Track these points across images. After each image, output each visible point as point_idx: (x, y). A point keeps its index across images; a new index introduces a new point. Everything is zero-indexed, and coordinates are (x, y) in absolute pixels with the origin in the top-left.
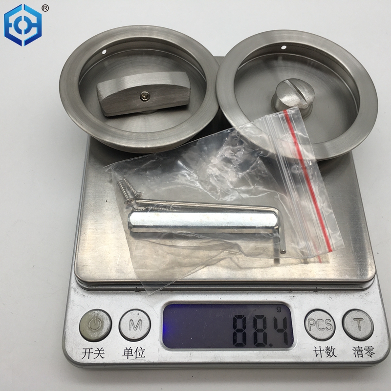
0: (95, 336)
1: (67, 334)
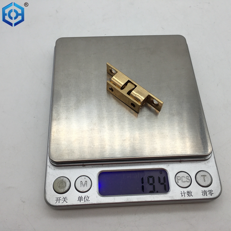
0: (62, 191)
1: (46, 190)
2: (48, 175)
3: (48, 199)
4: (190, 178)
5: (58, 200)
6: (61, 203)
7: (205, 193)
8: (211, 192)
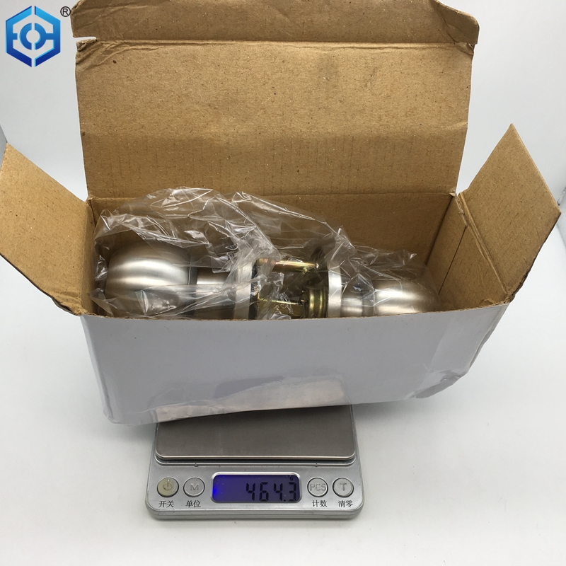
3: (150, 503)
4: (326, 486)
5: (162, 504)
6: (166, 508)
7: (342, 503)
8: (350, 503)
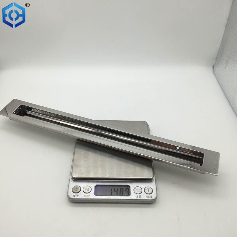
0: (76, 192)
1: (69, 191)
2: (70, 184)
3: (69, 195)
4: (141, 190)
5: (74, 196)
7: (148, 197)
8: (151, 197)
